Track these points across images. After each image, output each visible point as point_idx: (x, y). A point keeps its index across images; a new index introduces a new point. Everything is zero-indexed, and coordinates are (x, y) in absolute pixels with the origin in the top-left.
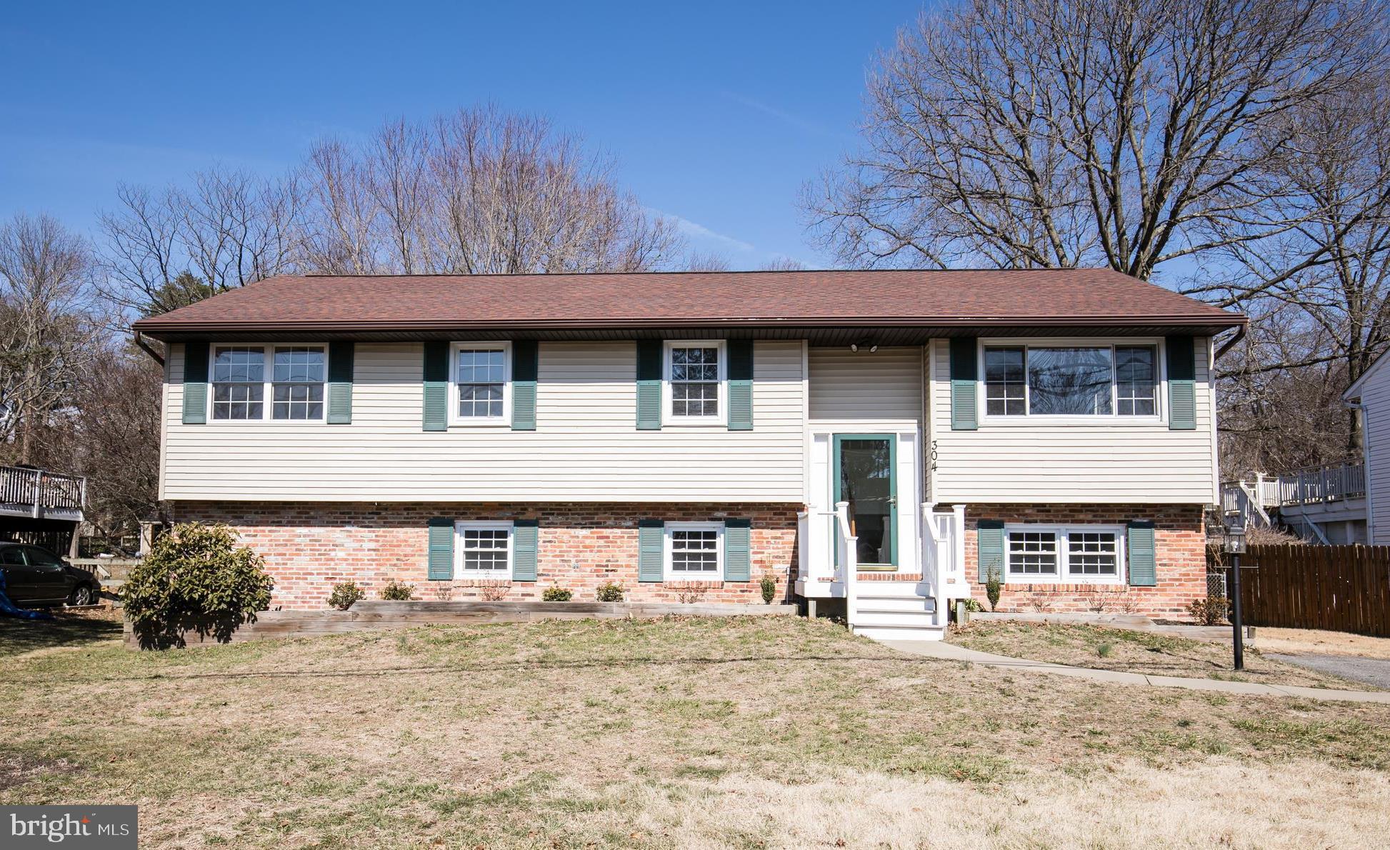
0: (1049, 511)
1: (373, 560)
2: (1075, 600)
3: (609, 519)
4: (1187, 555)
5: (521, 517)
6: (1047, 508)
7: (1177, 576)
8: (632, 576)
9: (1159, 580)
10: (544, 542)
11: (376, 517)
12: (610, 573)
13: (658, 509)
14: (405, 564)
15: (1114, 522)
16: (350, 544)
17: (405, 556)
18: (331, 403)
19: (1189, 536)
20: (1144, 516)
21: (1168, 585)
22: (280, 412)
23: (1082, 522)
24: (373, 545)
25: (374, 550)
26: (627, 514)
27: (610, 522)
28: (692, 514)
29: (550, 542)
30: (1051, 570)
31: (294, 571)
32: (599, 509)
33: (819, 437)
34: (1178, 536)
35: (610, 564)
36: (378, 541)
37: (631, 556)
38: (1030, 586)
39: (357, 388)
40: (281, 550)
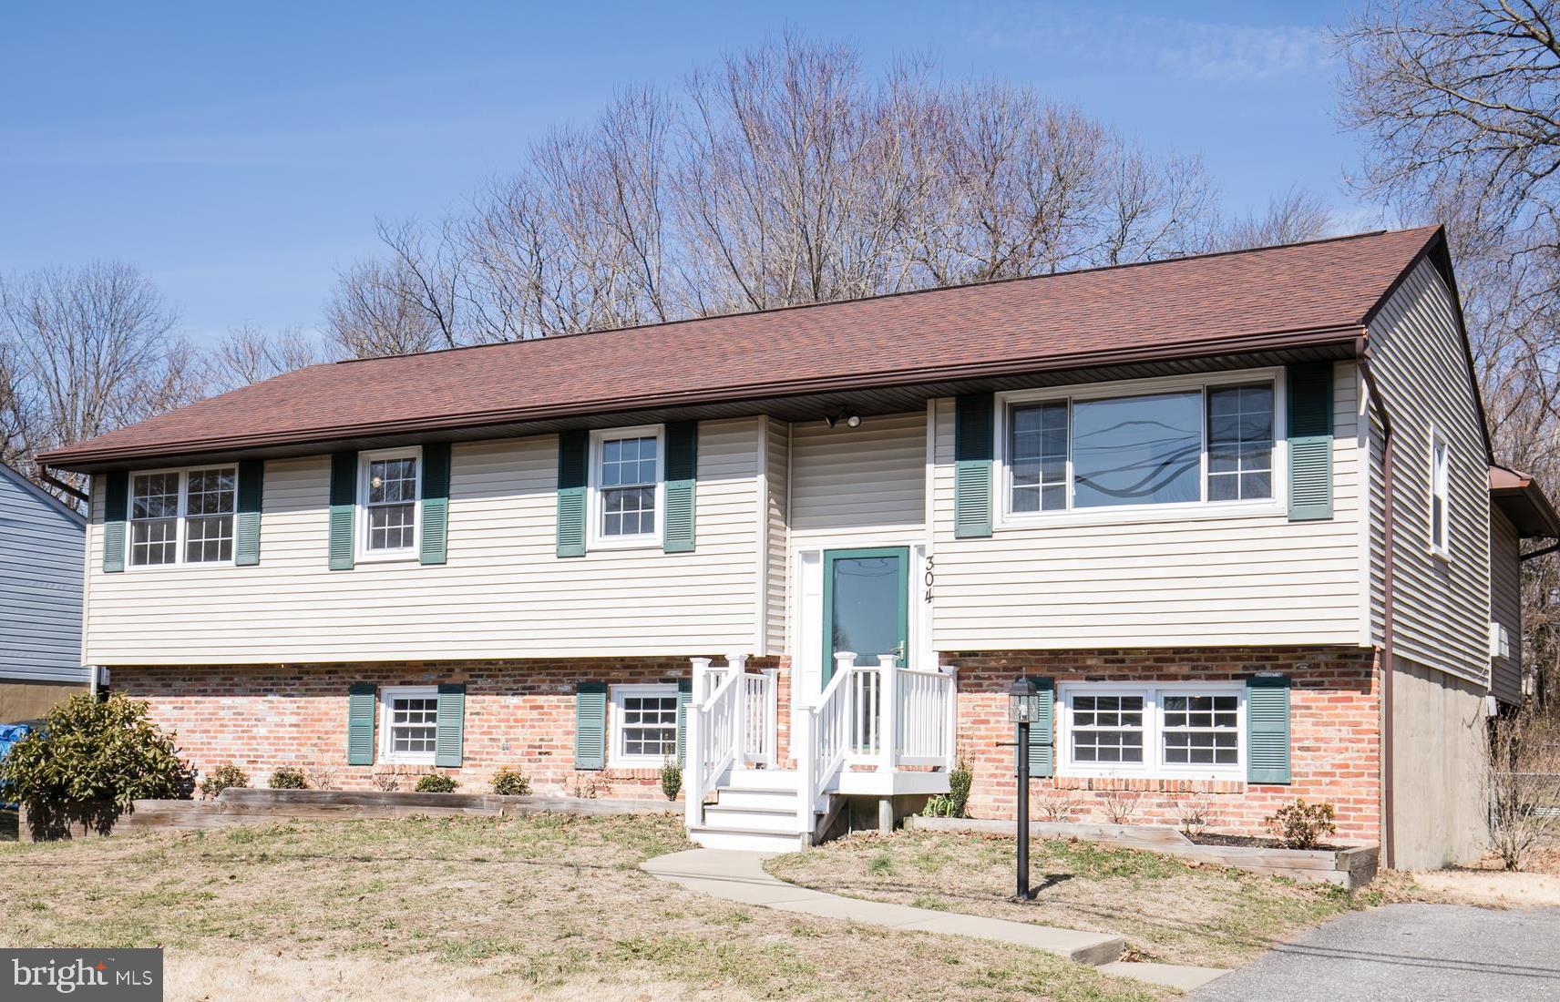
0: (1123, 661)
1: (294, 738)
2: (1160, 805)
3: (544, 681)
4: (1346, 732)
5: (447, 681)
6: (1120, 656)
7: (1328, 769)
8: (568, 761)
9: (1296, 775)
10: (472, 714)
11: (297, 682)
12: (543, 757)
13: (599, 667)
14: (326, 744)
15: (1225, 677)
16: (273, 719)
17: (327, 733)
18: (240, 540)
19: (1351, 700)
20: (1275, 667)
21: (1312, 783)
22: (193, 554)
23: (1174, 677)
24: (294, 719)
25: (296, 726)
26: (565, 675)
27: (544, 687)
28: (641, 674)
29: (478, 714)
30: (1135, 756)
31: (218, 752)
32: (533, 669)
33: (808, 556)
34: (1330, 700)
35: (543, 743)
36: (298, 714)
37: (568, 733)
38: (1090, 781)
39: (267, 518)
40: (206, 725)
